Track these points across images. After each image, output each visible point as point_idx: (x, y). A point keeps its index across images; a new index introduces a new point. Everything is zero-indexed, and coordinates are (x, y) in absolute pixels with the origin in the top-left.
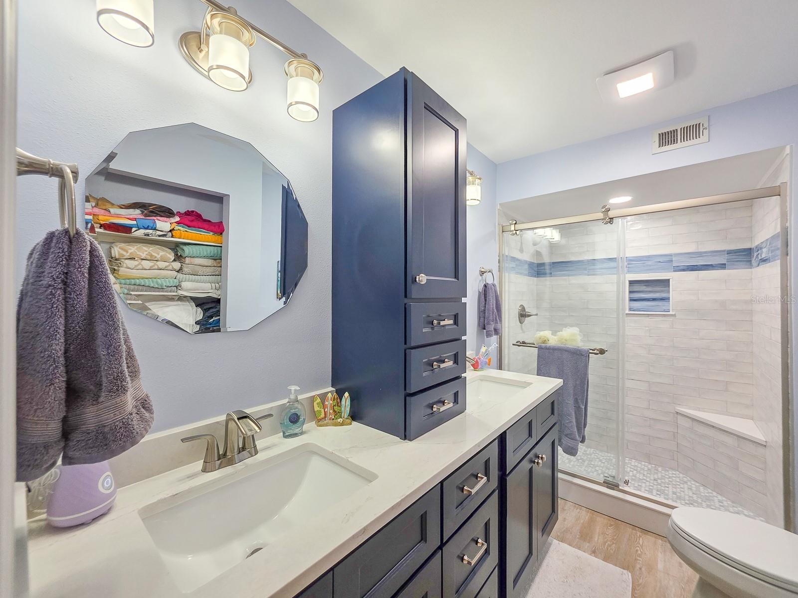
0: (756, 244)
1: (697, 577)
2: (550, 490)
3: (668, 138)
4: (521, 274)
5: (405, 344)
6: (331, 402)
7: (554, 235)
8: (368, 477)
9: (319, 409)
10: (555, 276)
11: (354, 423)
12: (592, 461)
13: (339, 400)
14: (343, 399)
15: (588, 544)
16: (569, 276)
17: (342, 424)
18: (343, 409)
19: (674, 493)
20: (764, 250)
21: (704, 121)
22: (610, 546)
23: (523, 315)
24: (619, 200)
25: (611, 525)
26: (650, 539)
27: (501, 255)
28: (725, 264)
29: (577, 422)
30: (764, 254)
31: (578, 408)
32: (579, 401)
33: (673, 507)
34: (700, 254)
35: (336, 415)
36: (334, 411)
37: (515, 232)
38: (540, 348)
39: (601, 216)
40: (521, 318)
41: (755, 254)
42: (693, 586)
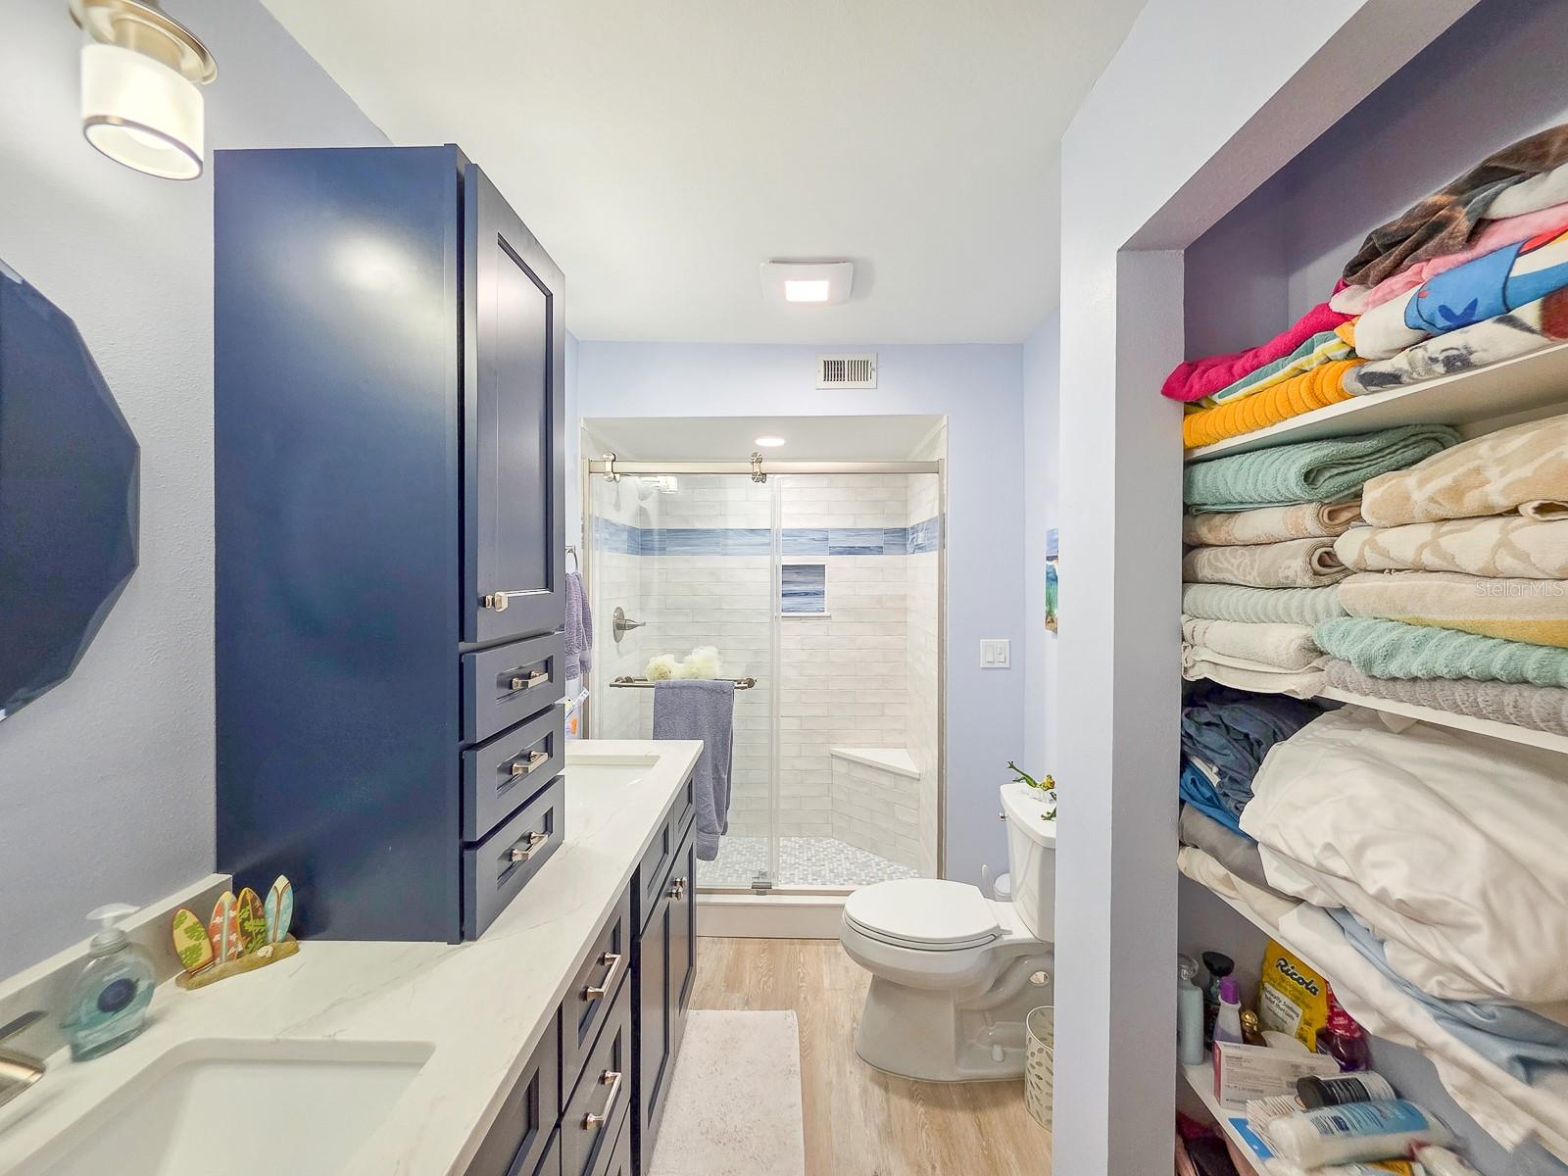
0: (912, 525)
1: (868, 976)
2: (686, 933)
3: (834, 370)
4: (617, 549)
5: (461, 738)
6: (232, 914)
7: (671, 483)
8: (410, 1057)
9: (193, 942)
10: (671, 553)
11: (306, 946)
12: (728, 857)
13: (258, 903)
14: (272, 898)
15: (738, 995)
16: (693, 554)
17: (273, 959)
18: (270, 921)
19: (831, 871)
20: (921, 534)
21: (872, 358)
22: (766, 982)
23: (621, 626)
24: (768, 442)
25: (764, 951)
26: (812, 947)
27: (587, 517)
28: (882, 547)
29: (716, 803)
30: (921, 538)
31: (718, 780)
32: (720, 768)
33: (847, 893)
34: (858, 532)
35: (251, 941)
36: (245, 934)
37: (612, 475)
38: (659, 688)
39: (747, 467)
40: (617, 631)
41: (911, 537)
42: (865, 992)
